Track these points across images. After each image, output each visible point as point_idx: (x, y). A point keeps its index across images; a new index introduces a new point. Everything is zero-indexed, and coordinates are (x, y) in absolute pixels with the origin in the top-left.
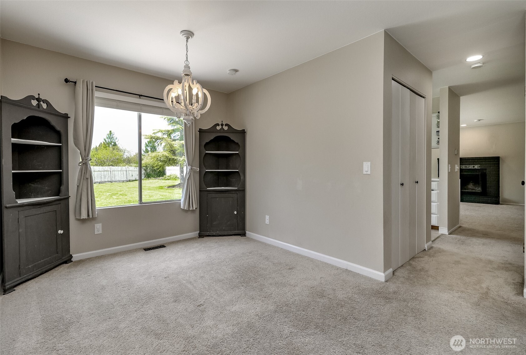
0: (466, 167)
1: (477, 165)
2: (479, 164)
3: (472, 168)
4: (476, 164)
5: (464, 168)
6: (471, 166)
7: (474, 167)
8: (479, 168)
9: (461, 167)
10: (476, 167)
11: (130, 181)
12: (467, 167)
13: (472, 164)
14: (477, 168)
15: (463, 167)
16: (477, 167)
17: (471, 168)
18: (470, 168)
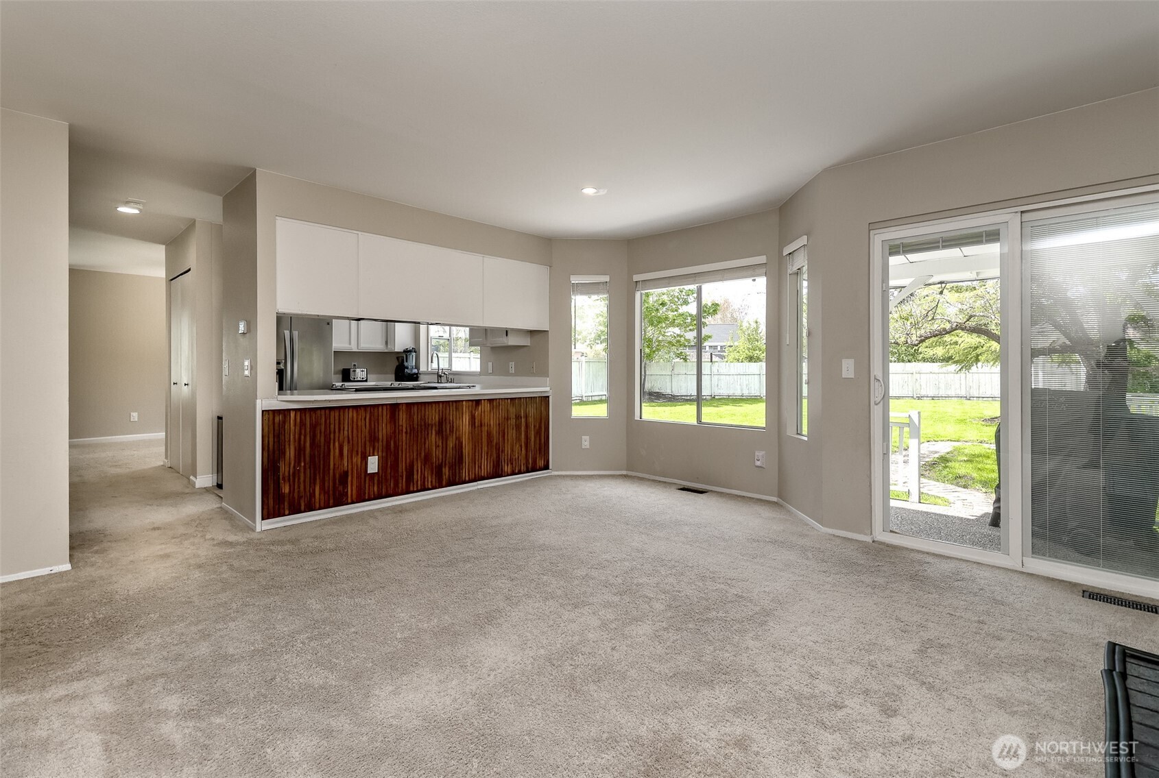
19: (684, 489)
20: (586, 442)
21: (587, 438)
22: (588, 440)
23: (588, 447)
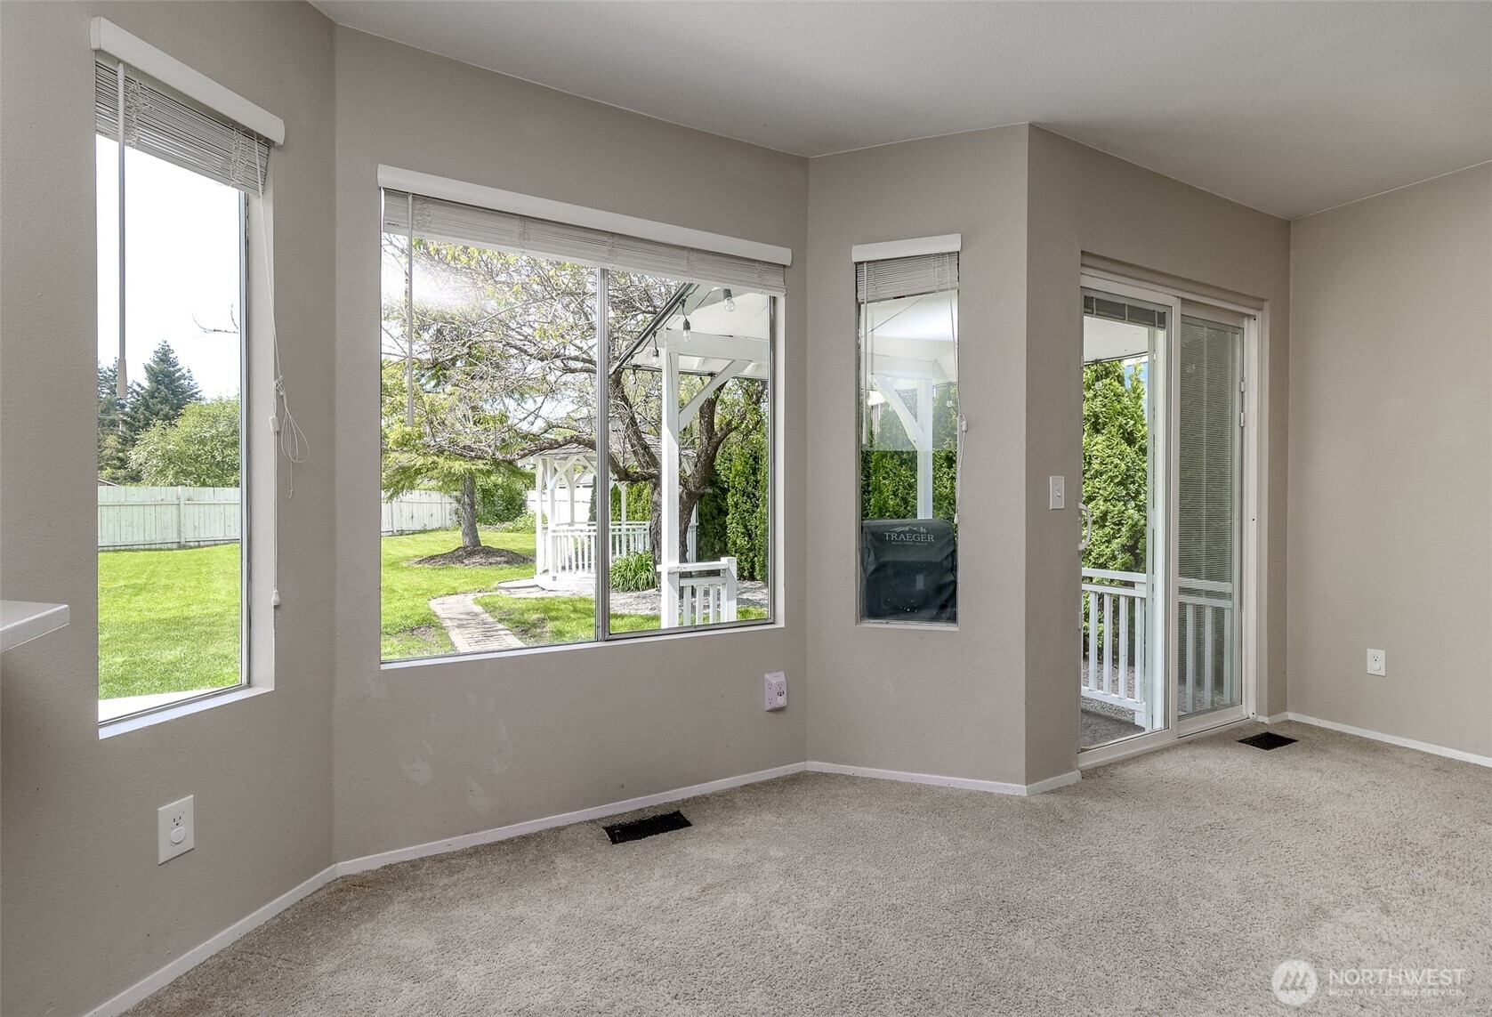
20: (176, 827)
21: (184, 804)
22: (189, 818)
23: (188, 844)
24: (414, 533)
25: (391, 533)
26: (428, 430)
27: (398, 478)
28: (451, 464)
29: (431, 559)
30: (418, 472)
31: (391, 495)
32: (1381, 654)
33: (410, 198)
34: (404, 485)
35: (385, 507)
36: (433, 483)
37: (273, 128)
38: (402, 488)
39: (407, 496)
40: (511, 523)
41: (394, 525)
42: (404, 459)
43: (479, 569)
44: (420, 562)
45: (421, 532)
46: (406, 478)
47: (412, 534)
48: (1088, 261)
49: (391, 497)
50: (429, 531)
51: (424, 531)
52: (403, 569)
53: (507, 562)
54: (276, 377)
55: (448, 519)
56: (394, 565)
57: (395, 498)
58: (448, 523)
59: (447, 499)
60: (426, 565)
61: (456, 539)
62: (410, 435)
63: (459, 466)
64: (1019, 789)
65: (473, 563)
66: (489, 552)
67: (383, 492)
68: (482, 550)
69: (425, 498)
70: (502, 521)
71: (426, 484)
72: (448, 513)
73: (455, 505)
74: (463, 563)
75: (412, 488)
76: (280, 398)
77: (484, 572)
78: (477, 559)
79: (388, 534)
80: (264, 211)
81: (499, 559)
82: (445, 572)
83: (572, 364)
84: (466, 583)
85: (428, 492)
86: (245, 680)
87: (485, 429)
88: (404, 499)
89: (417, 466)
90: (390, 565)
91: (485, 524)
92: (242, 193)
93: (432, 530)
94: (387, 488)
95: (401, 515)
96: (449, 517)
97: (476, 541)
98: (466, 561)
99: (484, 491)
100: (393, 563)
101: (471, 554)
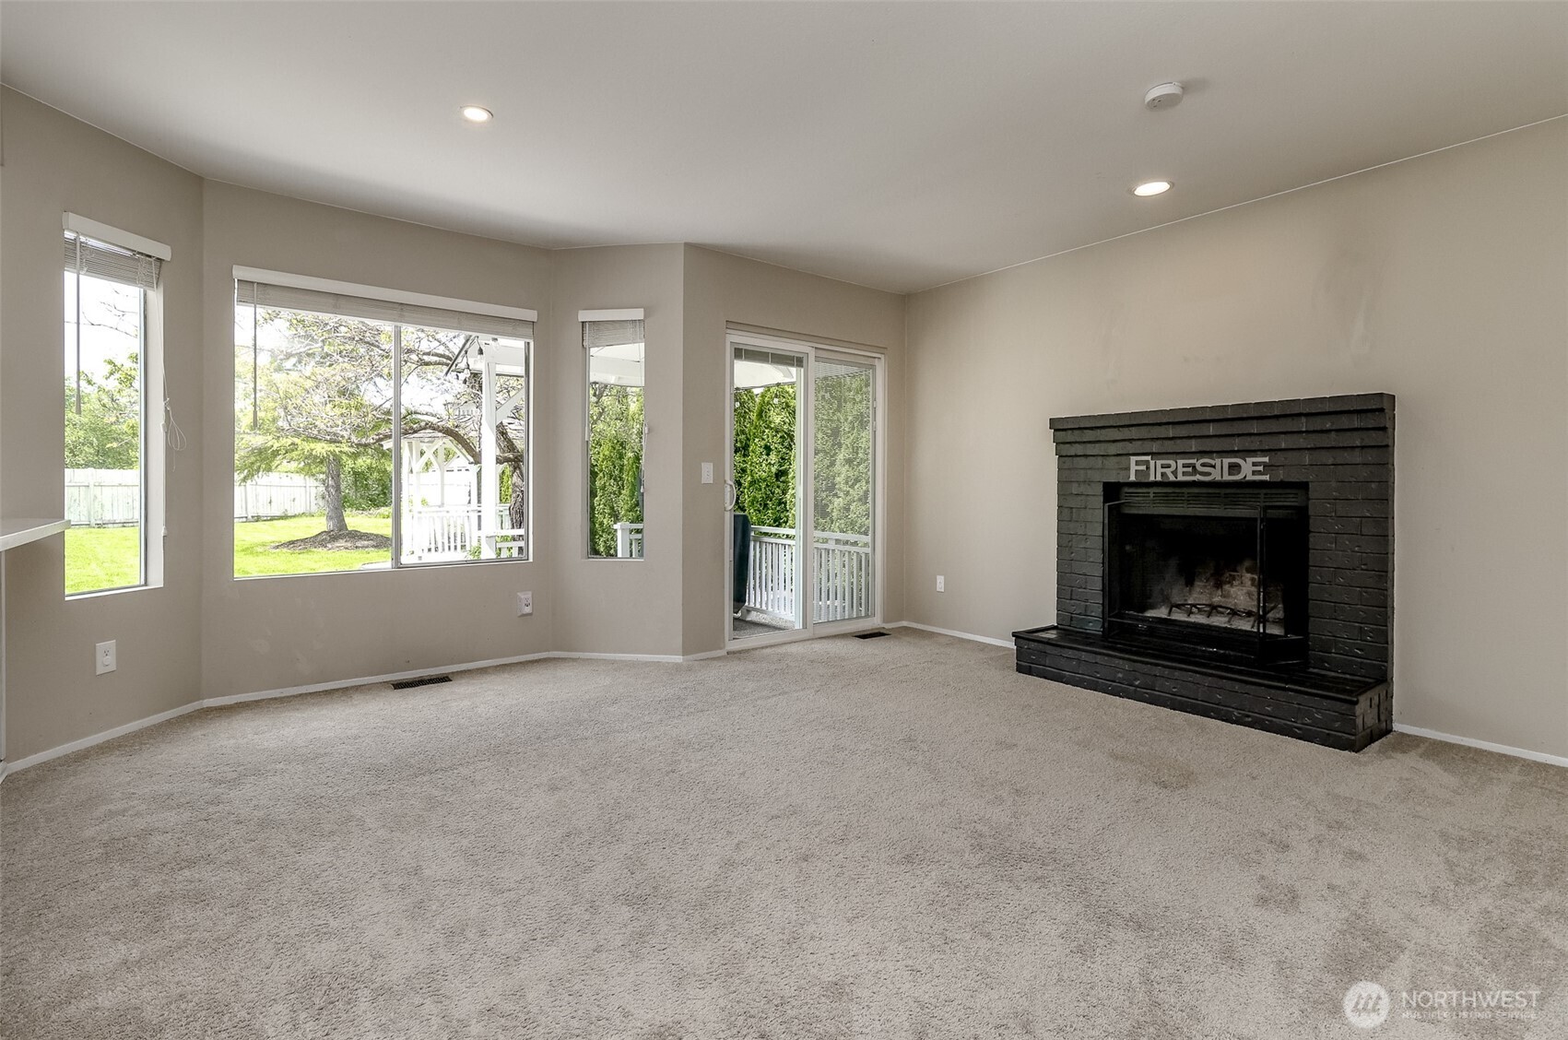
0: (1195, 471)
1: (1250, 460)
2: (1264, 452)
3: (1227, 478)
4: (1245, 453)
5: (1181, 478)
6: (1217, 462)
7: (1234, 468)
8: (1267, 478)
9: (1168, 471)
10: (1249, 469)
11: (257, 519)
12: (1199, 468)
13: (1223, 453)
14: (1250, 478)
15: (1175, 473)
16: (1254, 473)
17: (1218, 478)
18: (1216, 476)
19: (399, 685)
20: (106, 656)
21: (111, 644)
22: (113, 651)
23: (113, 667)
24: (273, 519)
25: (244, 520)
26: (282, 414)
27: (253, 459)
28: (312, 446)
29: (291, 544)
30: (276, 453)
31: (245, 478)
32: (943, 577)
33: (255, 285)
34: (260, 467)
35: (238, 491)
36: (294, 465)
37: (164, 252)
38: (258, 471)
39: (262, 479)
40: (387, 508)
41: (249, 510)
42: (258, 440)
43: (344, 553)
44: (277, 547)
45: (281, 518)
46: (264, 459)
47: (270, 520)
48: (730, 326)
49: (244, 480)
50: (291, 517)
51: (284, 517)
52: (258, 554)
53: (373, 546)
54: (165, 399)
55: (313, 504)
56: (249, 550)
57: (249, 481)
58: (314, 509)
59: (311, 482)
60: (285, 550)
61: (320, 525)
62: (263, 420)
63: (321, 448)
64: (679, 659)
65: (337, 547)
66: (356, 536)
67: (236, 474)
68: (348, 534)
69: (286, 481)
70: (377, 506)
71: (285, 466)
72: (313, 498)
73: (322, 488)
74: (326, 547)
75: (269, 469)
76: (167, 412)
77: (349, 555)
78: (341, 543)
79: (241, 520)
80: (157, 298)
81: (366, 542)
82: (305, 556)
83: (426, 358)
84: (328, 565)
85: (289, 474)
86: (143, 582)
87: (342, 414)
88: (259, 481)
89: (275, 448)
90: (243, 550)
91: (357, 509)
92: (142, 290)
93: (294, 516)
94: (241, 470)
95: (257, 501)
96: (314, 502)
97: (341, 525)
98: (329, 545)
99: (356, 474)
100: (247, 549)
101: (334, 538)
